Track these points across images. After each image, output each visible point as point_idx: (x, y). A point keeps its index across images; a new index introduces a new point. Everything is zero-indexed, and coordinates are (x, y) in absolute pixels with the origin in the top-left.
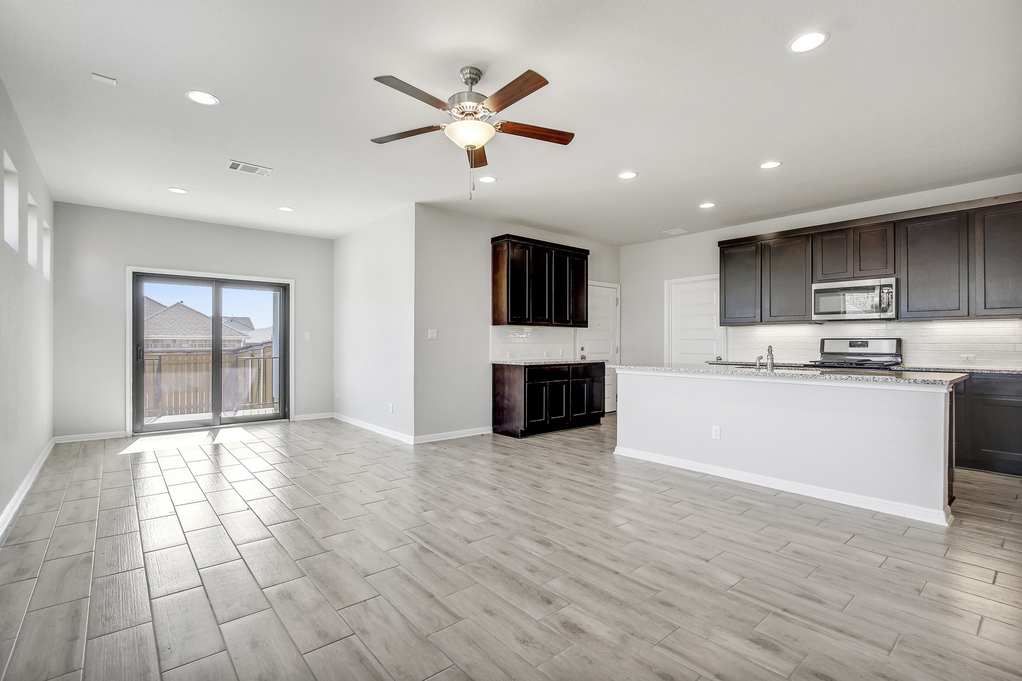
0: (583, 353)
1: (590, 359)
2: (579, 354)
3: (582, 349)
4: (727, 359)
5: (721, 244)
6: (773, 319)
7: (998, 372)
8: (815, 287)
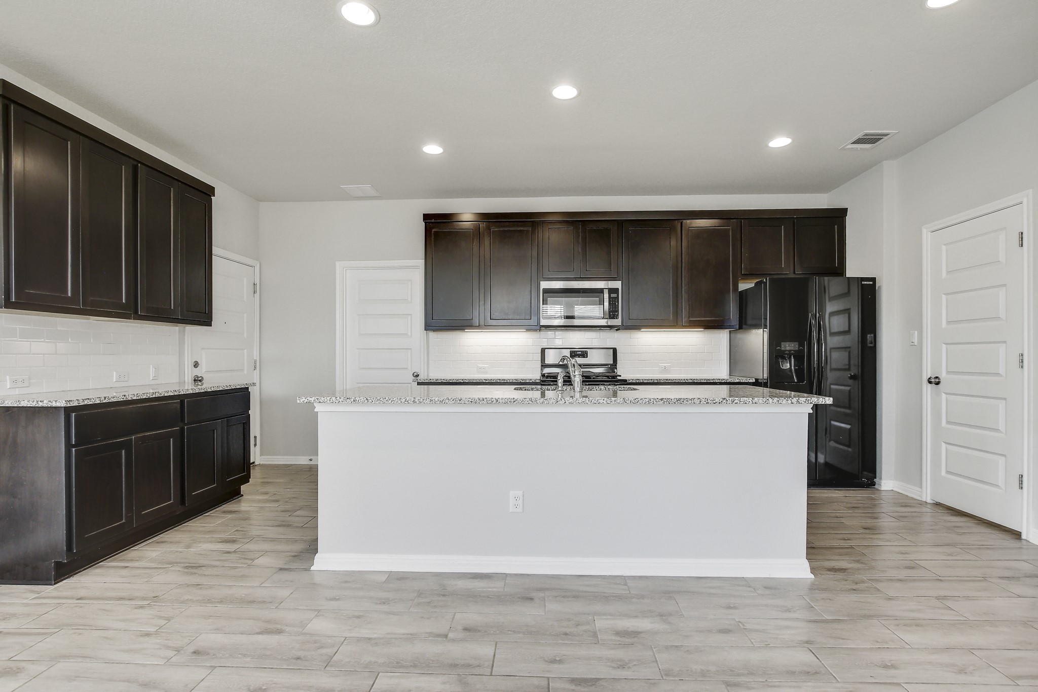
0: (198, 372)
1: (213, 382)
2: (189, 373)
3: (196, 365)
4: (428, 376)
5: (426, 217)
6: (494, 322)
7: (712, 381)
8: (545, 285)
